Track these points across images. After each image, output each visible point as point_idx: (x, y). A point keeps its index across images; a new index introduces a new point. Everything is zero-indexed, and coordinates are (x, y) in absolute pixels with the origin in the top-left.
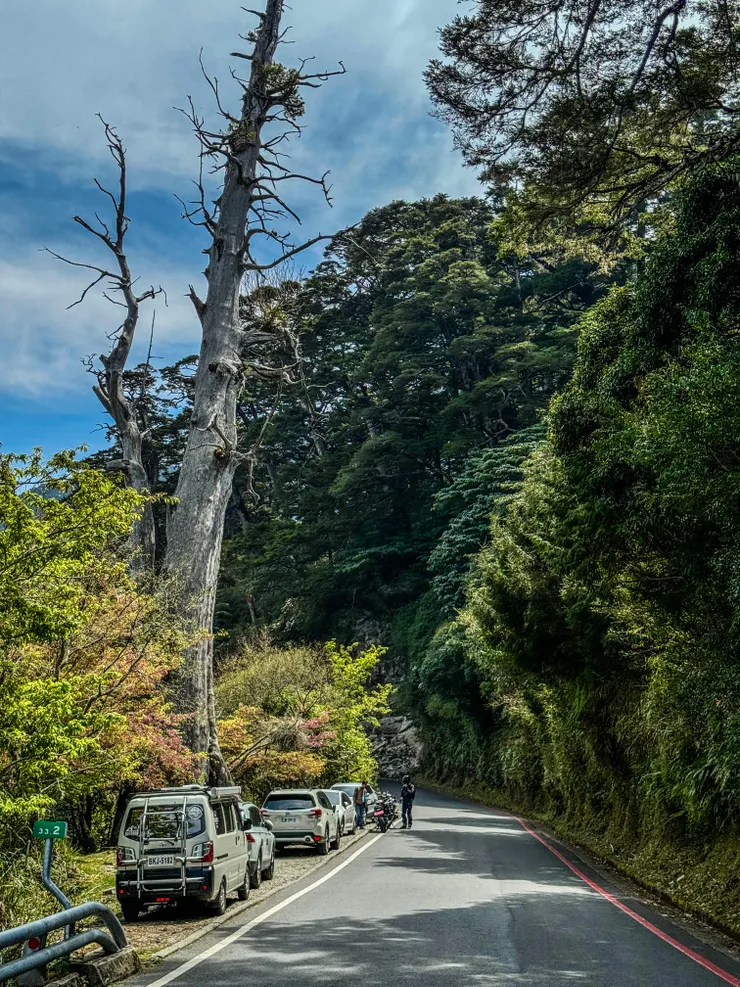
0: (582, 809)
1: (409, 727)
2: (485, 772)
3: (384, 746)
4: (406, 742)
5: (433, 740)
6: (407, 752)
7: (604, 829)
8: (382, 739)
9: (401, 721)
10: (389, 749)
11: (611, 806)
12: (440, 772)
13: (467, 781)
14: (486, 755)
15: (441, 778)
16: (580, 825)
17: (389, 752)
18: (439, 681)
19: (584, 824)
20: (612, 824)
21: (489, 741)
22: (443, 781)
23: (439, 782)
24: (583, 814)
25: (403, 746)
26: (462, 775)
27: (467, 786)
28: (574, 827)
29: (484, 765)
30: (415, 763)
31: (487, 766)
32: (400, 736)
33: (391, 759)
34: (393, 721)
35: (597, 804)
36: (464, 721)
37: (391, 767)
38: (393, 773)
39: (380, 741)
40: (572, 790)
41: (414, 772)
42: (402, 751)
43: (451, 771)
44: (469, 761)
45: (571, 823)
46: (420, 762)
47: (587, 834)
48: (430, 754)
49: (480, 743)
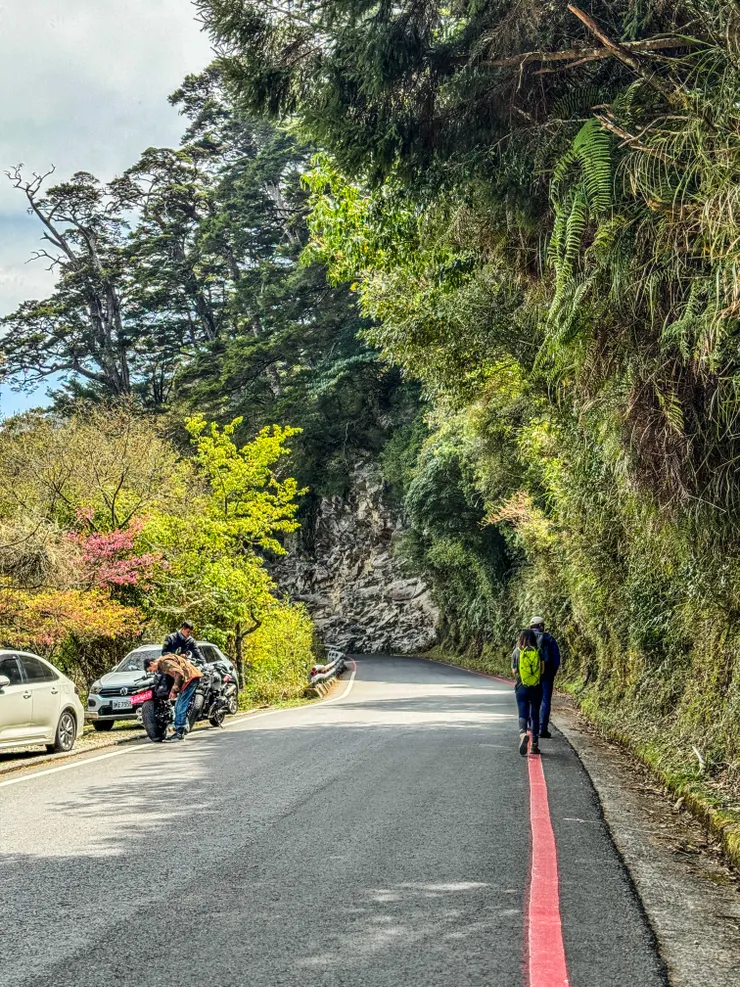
0: (623, 662)
1: (424, 591)
2: (505, 631)
3: (396, 615)
4: (421, 609)
5: (446, 600)
6: (422, 621)
7: (674, 699)
8: (394, 607)
9: (415, 584)
10: (401, 620)
11: (687, 646)
12: (457, 639)
13: (486, 648)
14: (504, 609)
15: (459, 648)
16: (621, 696)
17: (403, 622)
18: (433, 509)
19: (628, 693)
20: (692, 687)
21: (507, 588)
22: (461, 652)
23: (456, 654)
24: (625, 672)
25: (417, 614)
26: (480, 642)
27: (485, 654)
28: (609, 700)
29: (503, 623)
30: (432, 633)
31: (506, 623)
32: (414, 602)
33: (405, 631)
34: (405, 585)
35: (654, 646)
36: (475, 568)
37: (405, 641)
38: (408, 647)
39: (391, 610)
40: (604, 627)
41: (432, 645)
42: (417, 620)
43: (468, 638)
44: (486, 622)
45: (604, 694)
46: (438, 632)
47: (634, 714)
48: (445, 620)
49: (495, 592)
